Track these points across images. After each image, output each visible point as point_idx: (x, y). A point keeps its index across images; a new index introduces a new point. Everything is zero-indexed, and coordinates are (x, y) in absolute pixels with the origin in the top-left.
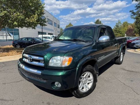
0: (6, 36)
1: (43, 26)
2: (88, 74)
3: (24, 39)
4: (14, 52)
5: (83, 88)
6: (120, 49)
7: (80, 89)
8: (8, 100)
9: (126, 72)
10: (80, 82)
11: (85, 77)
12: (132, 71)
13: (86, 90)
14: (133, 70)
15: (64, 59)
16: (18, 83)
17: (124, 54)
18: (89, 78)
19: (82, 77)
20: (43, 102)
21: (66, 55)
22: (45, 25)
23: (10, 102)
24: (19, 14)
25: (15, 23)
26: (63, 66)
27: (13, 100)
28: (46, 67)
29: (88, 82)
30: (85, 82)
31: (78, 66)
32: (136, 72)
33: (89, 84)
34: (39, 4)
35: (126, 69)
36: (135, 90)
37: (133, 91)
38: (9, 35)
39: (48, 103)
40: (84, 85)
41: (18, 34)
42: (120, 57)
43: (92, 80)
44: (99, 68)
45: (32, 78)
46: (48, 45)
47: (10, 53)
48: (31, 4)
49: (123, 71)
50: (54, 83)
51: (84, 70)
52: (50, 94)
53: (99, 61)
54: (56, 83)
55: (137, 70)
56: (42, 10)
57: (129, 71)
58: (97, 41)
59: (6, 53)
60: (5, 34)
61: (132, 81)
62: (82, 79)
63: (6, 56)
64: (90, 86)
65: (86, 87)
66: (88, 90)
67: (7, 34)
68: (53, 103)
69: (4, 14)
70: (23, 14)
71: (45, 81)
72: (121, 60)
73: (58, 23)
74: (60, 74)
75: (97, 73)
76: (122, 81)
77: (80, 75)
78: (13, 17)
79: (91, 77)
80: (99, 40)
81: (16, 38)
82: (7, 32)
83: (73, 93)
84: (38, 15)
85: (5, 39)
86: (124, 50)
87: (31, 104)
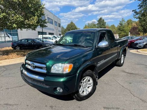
0: (5, 37)
1: (43, 27)
2: (88, 78)
3: (24, 40)
4: (14, 55)
5: (83, 92)
6: (121, 52)
7: (81, 92)
8: (13, 105)
9: (126, 74)
10: (80, 86)
11: (85, 82)
12: (132, 74)
13: (86, 93)
14: (133, 72)
15: (65, 66)
16: (21, 88)
17: (125, 55)
18: (89, 82)
19: (82, 82)
20: (46, 106)
21: (66, 62)
22: (45, 26)
23: (15, 106)
24: (18, 16)
25: (15, 25)
26: (65, 73)
27: (18, 105)
28: (48, 74)
29: (88, 86)
30: (85, 86)
31: (78, 72)
32: (136, 74)
33: (89, 87)
34: (38, 5)
35: (126, 71)
36: (132, 92)
37: (130, 93)
38: (7, 36)
39: (51, 106)
40: (85, 89)
41: (17, 35)
42: (120, 59)
43: (92, 84)
44: (98, 72)
45: (36, 83)
46: (49, 50)
47: (10, 56)
48: (30, 6)
49: (123, 74)
50: (56, 88)
51: (84, 75)
52: (52, 98)
53: (98, 65)
54: (58, 88)
55: (137, 72)
56: (42, 11)
57: (129, 73)
58: (97, 47)
59: (6, 56)
60: (3, 35)
61: (130, 83)
62: (82, 83)
63: (6, 59)
64: (90, 90)
65: (86, 90)
66: (88, 93)
67: (5, 35)
68: (55, 106)
69: (2, 16)
70: (22, 16)
71: (48, 87)
72: (122, 62)
74: (62, 80)
75: (97, 77)
76: (121, 84)
77: (81, 80)
78: (12, 19)
79: (91, 81)
80: (99, 45)
81: (15, 38)
82: (5, 33)
83: (74, 96)
84: (38, 16)
86: (124, 52)
87: (35, 108)
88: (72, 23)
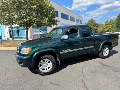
0: (38, 32)
2: (47, 60)
7: (41, 69)
13: (46, 71)
15: (26, 49)
19: (42, 62)
26: (25, 54)
28: (20, 54)
29: (49, 66)
38: (39, 31)
40: (45, 68)
41: (46, 30)
60: (37, 31)
61: (92, 72)
62: (43, 64)
67: (38, 31)
73: (80, 20)
76: (84, 71)
81: (45, 33)
82: (38, 29)
85: (37, 34)
88: (92, 19)
